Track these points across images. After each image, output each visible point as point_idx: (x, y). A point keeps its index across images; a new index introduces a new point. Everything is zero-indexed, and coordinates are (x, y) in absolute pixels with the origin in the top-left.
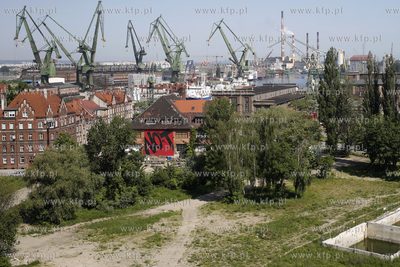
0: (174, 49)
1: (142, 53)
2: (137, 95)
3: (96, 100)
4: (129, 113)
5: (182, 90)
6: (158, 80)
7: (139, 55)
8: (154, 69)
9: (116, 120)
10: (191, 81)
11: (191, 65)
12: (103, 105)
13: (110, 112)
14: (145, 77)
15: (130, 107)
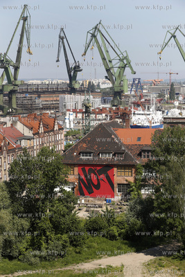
0: (116, 63)
1: (77, 69)
2: (71, 121)
3: (19, 126)
4: (60, 143)
5: (125, 116)
6: (96, 102)
7: (73, 71)
8: (91, 89)
9: (44, 152)
10: (137, 105)
11: (137, 84)
12: (28, 133)
13: (36, 142)
14: (79, 99)
15: (61, 137)
